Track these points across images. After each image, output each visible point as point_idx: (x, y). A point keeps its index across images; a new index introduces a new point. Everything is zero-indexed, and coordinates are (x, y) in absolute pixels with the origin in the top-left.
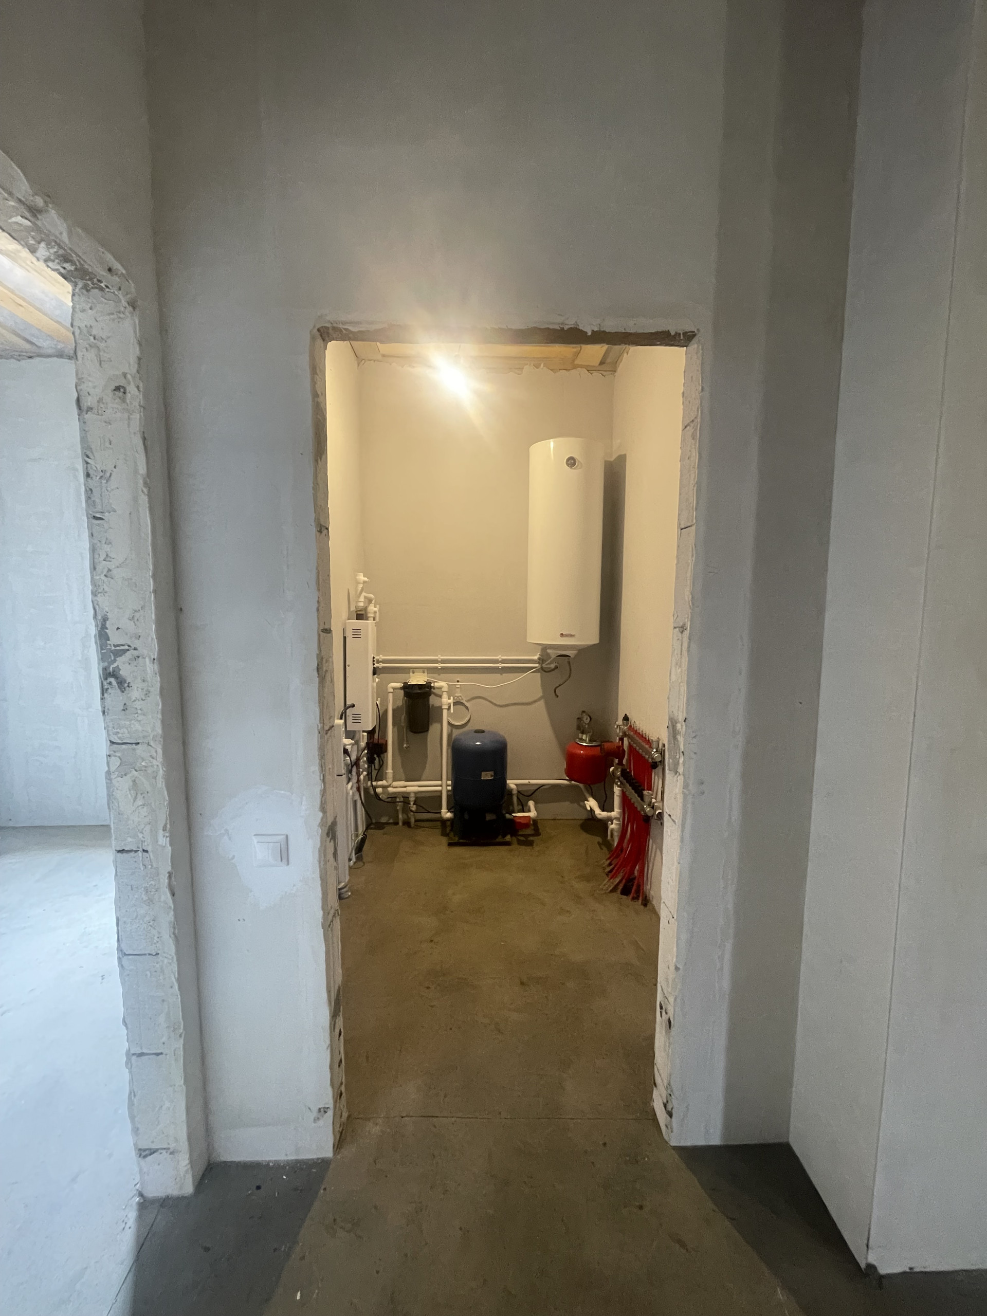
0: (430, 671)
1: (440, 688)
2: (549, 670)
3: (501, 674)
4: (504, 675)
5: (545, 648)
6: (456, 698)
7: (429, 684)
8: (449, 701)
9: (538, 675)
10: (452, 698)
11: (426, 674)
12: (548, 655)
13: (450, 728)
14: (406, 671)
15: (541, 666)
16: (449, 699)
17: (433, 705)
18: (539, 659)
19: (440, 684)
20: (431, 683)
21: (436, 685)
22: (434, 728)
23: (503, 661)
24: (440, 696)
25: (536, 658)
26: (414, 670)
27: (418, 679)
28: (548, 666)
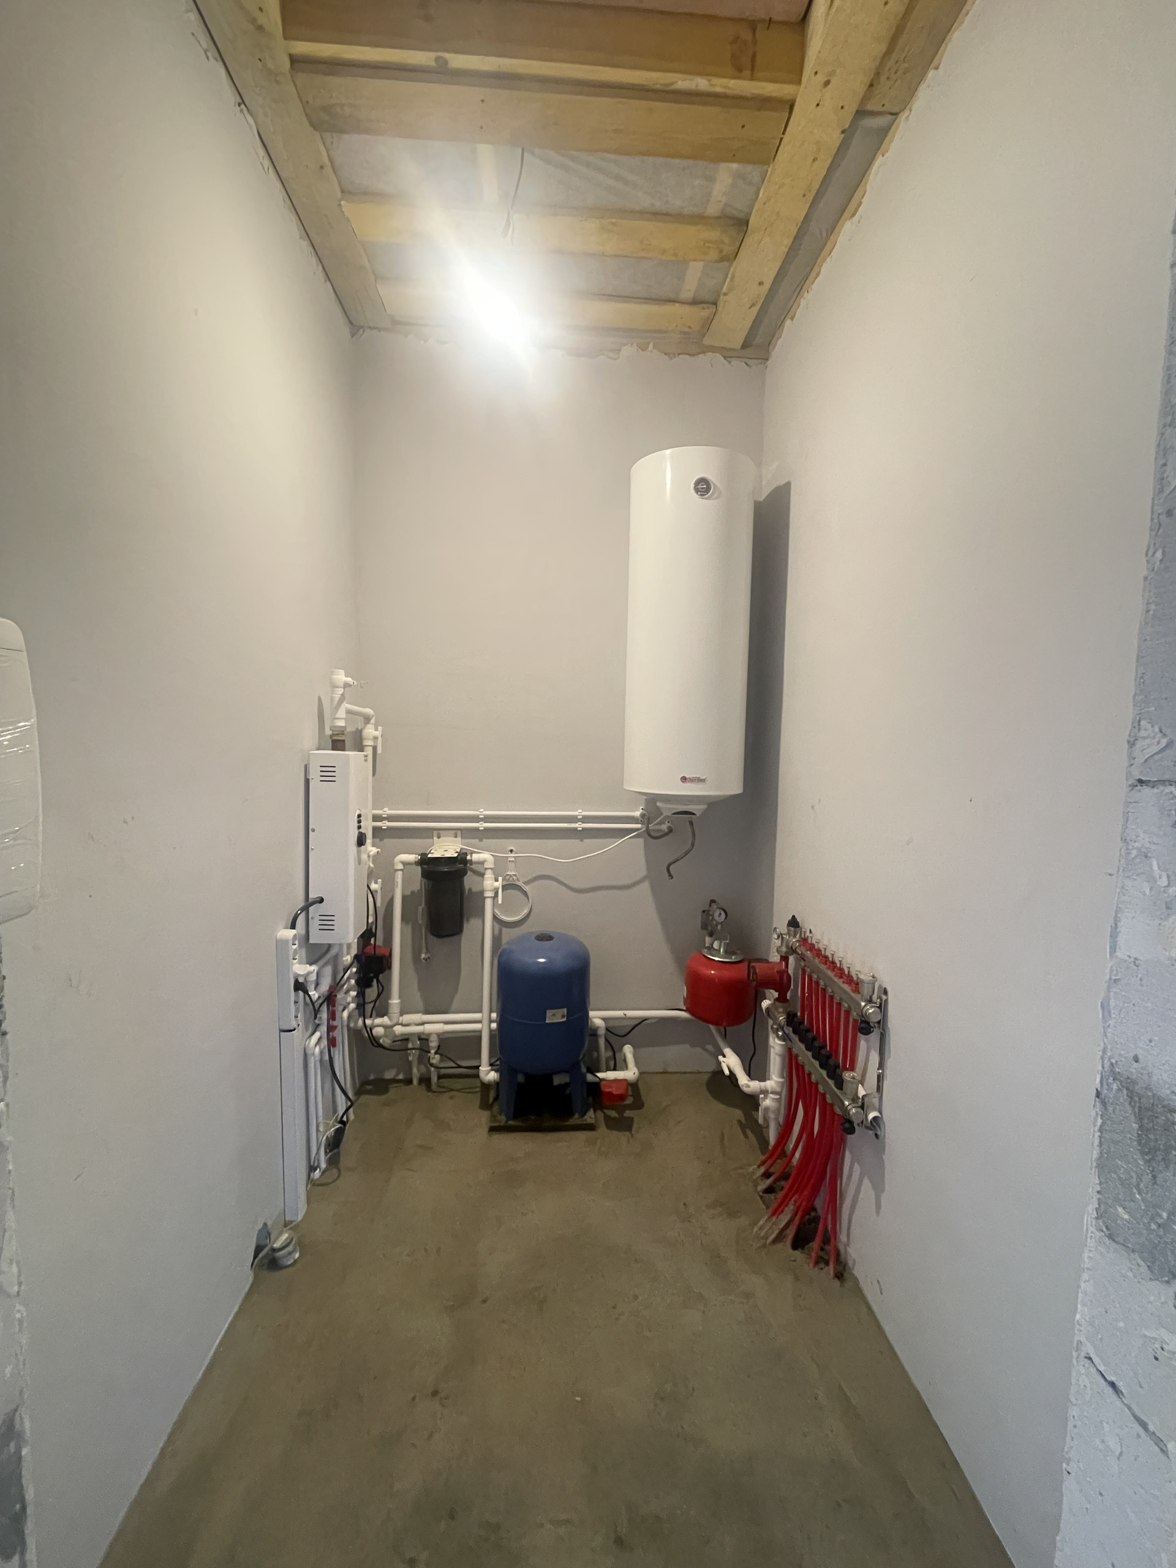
0: (466, 833)
1: (482, 863)
2: (659, 835)
3: (582, 841)
4: (585, 840)
5: (652, 800)
6: (507, 877)
7: (463, 856)
8: (497, 884)
9: (641, 841)
10: (500, 879)
11: (459, 839)
12: (659, 812)
13: (497, 926)
14: (428, 833)
15: (648, 827)
16: (497, 880)
17: (470, 890)
18: (643, 816)
19: (482, 856)
20: (466, 854)
21: (475, 857)
22: (470, 927)
23: (585, 819)
24: (482, 875)
25: (637, 814)
26: (439, 832)
27: (445, 848)
28: (657, 827)
